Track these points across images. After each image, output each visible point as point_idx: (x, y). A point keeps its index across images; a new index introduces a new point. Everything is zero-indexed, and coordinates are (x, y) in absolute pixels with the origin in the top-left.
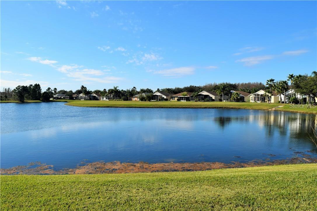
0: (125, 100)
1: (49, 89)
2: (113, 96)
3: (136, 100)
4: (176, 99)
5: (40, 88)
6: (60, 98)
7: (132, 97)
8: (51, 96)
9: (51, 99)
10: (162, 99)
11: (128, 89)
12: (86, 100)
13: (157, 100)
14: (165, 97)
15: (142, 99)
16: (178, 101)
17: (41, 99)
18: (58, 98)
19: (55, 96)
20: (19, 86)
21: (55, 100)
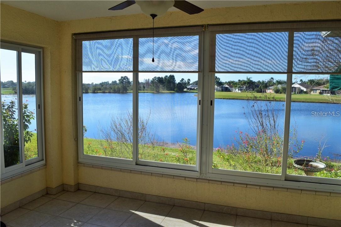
0: (258, 92)
1: (183, 79)
2: (246, 88)
3: (270, 92)
4: (318, 91)
5: (174, 79)
6: (194, 89)
7: (267, 89)
8: (184, 87)
9: (185, 90)
10: (301, 92)
11: (264, 80)
12: (218, 91)
13: (295, 93)
14: (305, 90)
15: (277, 91)
16: (320, 94)
17: (175, 90)
18: (191, 89)
19: (188, 87)
20: (155, 77)
21: (188, 90)
